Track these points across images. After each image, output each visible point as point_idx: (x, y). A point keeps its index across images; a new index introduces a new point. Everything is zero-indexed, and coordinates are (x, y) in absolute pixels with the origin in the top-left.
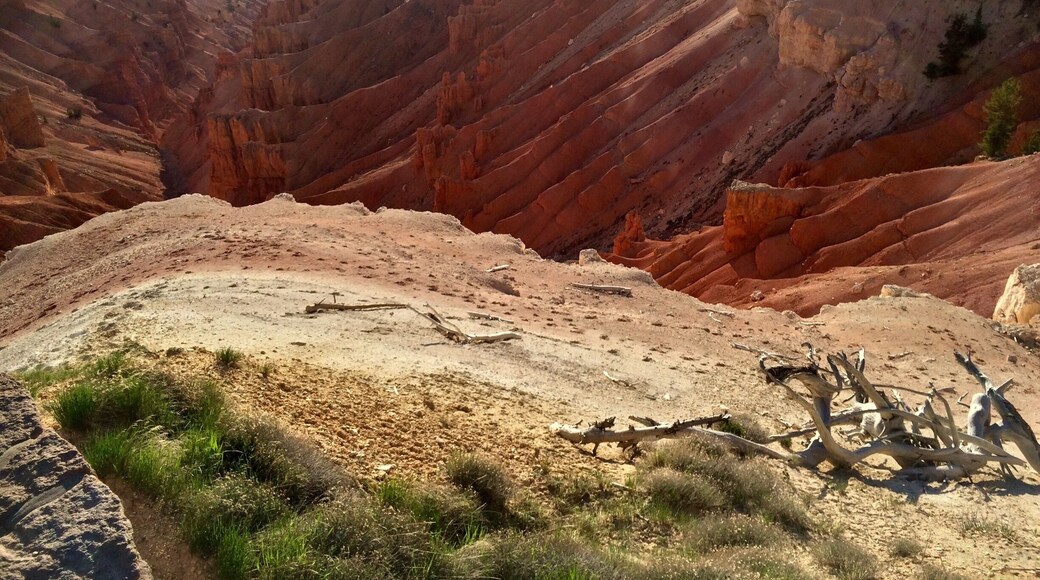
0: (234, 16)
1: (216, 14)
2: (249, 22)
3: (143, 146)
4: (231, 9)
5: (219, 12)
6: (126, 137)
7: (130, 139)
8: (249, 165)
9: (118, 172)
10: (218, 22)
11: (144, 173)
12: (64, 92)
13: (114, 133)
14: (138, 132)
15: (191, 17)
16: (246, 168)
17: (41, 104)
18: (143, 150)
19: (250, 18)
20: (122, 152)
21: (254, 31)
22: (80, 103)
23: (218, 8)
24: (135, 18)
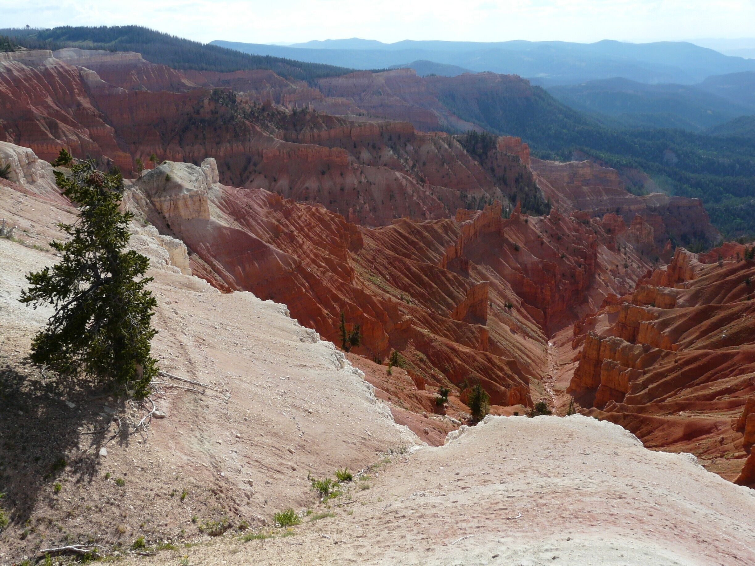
0: (626, 271)
1: (615, 266)
2: (634, 277)
3: (539, 338)
4: (626, 266)
5: (617, 266)
6: (532, 330)
7: (533, 331)
8: (604, 375)
9: (520, 350)
10: (614, 273)
11: (534, 355)
12: (507, 291)
13: (525, 325)
14: (539, 328)
15: (598, 266)
16: (601, 377)
17: (493, 295)
18: (539, 341)
19: (637, 276)
20: (527, 338)
21: (638, 285)
22: (513, 300)
23: (618, 264)
24: (563, 256)
